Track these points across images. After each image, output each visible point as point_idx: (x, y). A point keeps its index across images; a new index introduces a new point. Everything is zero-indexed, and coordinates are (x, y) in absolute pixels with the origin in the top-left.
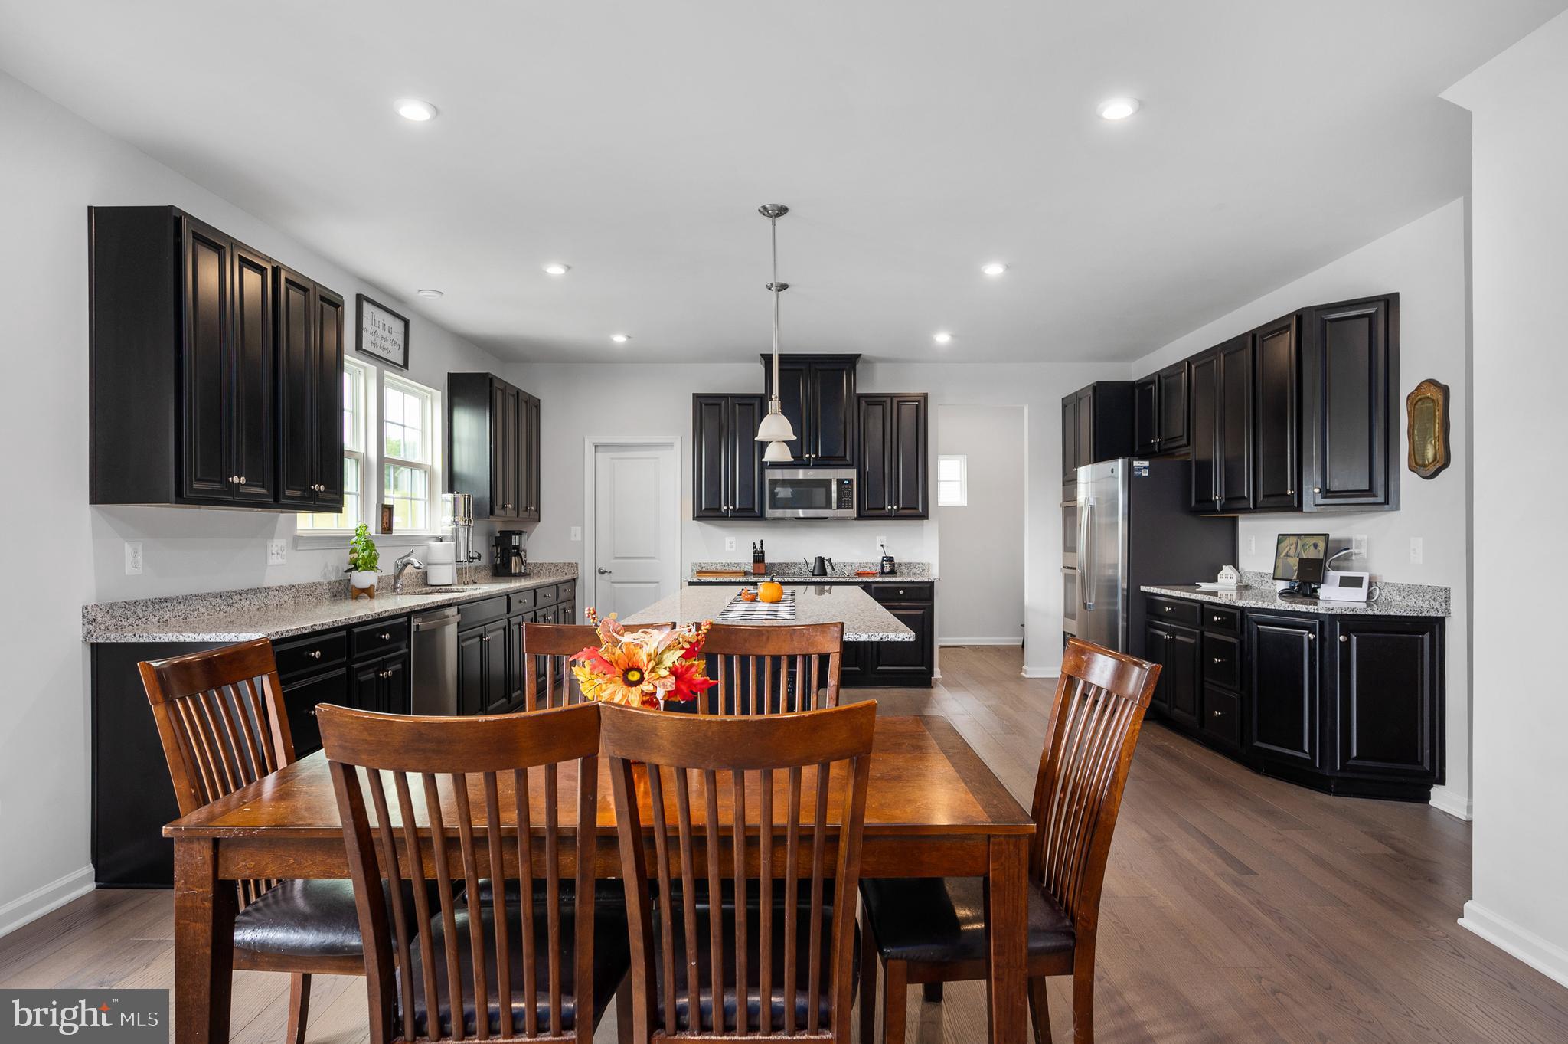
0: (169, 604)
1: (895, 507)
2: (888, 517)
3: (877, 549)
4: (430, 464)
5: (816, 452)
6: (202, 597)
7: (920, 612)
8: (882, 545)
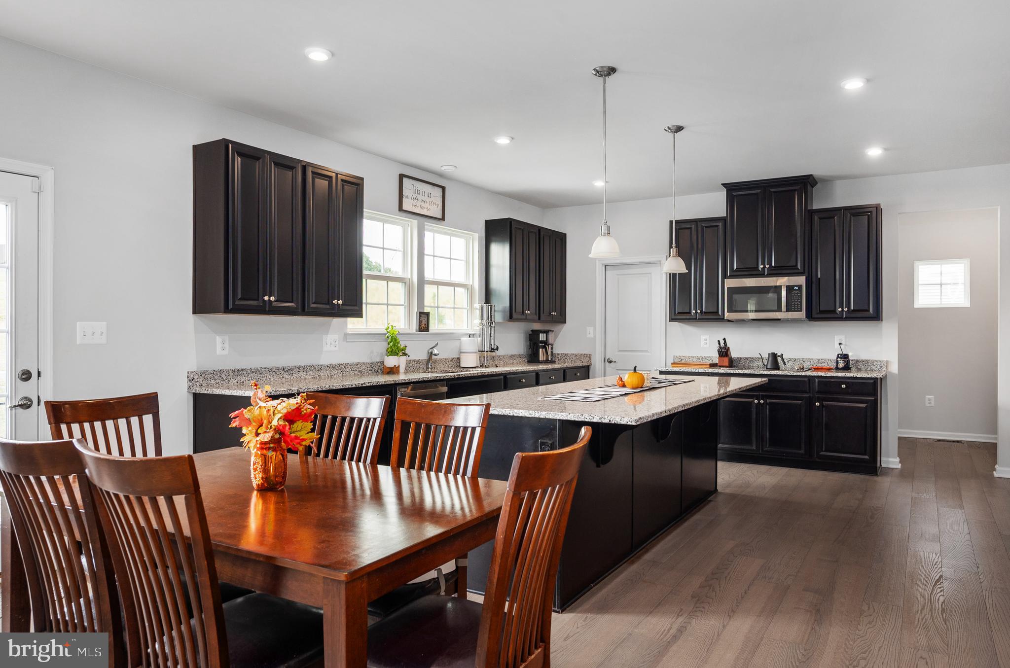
0: (245, 372)
1: (846, 309)
2: (840, 318)
3: (836, 347)
4: (471, 283)
5: (770, 263)
6: (270, 370)
7: (864, 405)
8: (840, 344)
